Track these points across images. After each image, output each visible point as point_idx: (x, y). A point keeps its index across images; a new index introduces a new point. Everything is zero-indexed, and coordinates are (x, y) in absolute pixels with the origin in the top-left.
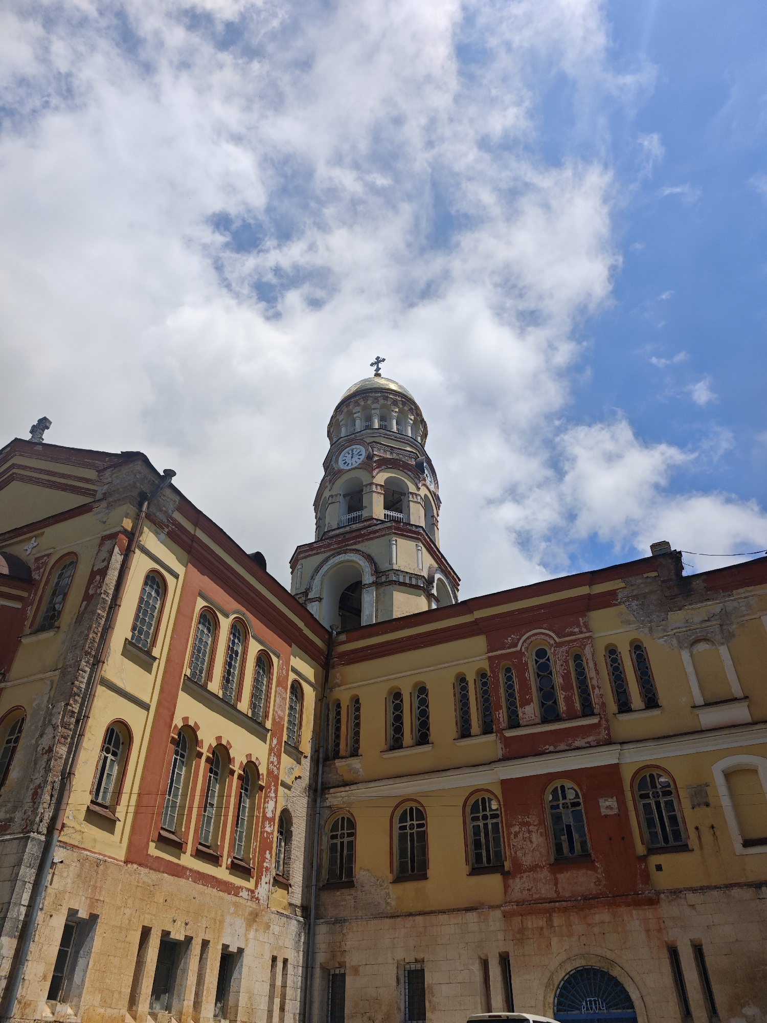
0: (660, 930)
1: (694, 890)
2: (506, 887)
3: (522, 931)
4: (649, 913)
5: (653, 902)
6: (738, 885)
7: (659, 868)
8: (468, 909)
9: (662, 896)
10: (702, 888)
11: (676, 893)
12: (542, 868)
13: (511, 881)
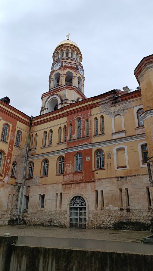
0: (94, 188)
1: (104, 179)
2: (63, 178)
3: (65, 188)
4: (93, 184)
5: (94, 181)
6: (114, 177)
7: (97, 173)
8: (55, 184)
9: (96, 180)
10: (105, 178)
11: (99, 179)
12: (71, 174)
13: (64, 177)
